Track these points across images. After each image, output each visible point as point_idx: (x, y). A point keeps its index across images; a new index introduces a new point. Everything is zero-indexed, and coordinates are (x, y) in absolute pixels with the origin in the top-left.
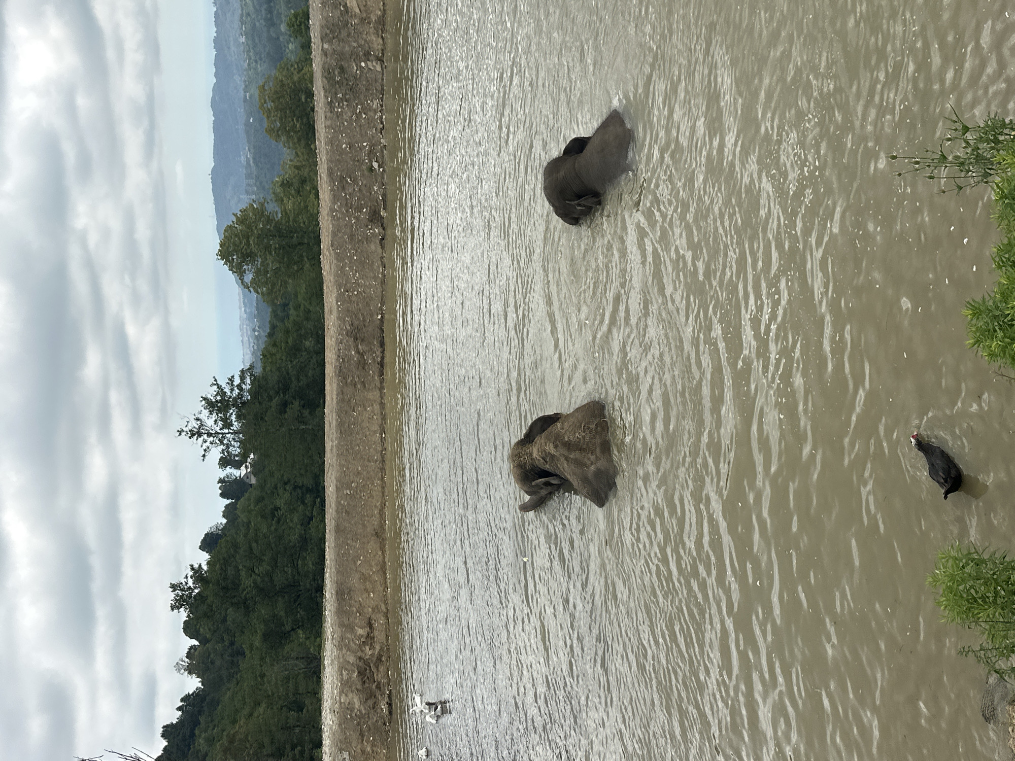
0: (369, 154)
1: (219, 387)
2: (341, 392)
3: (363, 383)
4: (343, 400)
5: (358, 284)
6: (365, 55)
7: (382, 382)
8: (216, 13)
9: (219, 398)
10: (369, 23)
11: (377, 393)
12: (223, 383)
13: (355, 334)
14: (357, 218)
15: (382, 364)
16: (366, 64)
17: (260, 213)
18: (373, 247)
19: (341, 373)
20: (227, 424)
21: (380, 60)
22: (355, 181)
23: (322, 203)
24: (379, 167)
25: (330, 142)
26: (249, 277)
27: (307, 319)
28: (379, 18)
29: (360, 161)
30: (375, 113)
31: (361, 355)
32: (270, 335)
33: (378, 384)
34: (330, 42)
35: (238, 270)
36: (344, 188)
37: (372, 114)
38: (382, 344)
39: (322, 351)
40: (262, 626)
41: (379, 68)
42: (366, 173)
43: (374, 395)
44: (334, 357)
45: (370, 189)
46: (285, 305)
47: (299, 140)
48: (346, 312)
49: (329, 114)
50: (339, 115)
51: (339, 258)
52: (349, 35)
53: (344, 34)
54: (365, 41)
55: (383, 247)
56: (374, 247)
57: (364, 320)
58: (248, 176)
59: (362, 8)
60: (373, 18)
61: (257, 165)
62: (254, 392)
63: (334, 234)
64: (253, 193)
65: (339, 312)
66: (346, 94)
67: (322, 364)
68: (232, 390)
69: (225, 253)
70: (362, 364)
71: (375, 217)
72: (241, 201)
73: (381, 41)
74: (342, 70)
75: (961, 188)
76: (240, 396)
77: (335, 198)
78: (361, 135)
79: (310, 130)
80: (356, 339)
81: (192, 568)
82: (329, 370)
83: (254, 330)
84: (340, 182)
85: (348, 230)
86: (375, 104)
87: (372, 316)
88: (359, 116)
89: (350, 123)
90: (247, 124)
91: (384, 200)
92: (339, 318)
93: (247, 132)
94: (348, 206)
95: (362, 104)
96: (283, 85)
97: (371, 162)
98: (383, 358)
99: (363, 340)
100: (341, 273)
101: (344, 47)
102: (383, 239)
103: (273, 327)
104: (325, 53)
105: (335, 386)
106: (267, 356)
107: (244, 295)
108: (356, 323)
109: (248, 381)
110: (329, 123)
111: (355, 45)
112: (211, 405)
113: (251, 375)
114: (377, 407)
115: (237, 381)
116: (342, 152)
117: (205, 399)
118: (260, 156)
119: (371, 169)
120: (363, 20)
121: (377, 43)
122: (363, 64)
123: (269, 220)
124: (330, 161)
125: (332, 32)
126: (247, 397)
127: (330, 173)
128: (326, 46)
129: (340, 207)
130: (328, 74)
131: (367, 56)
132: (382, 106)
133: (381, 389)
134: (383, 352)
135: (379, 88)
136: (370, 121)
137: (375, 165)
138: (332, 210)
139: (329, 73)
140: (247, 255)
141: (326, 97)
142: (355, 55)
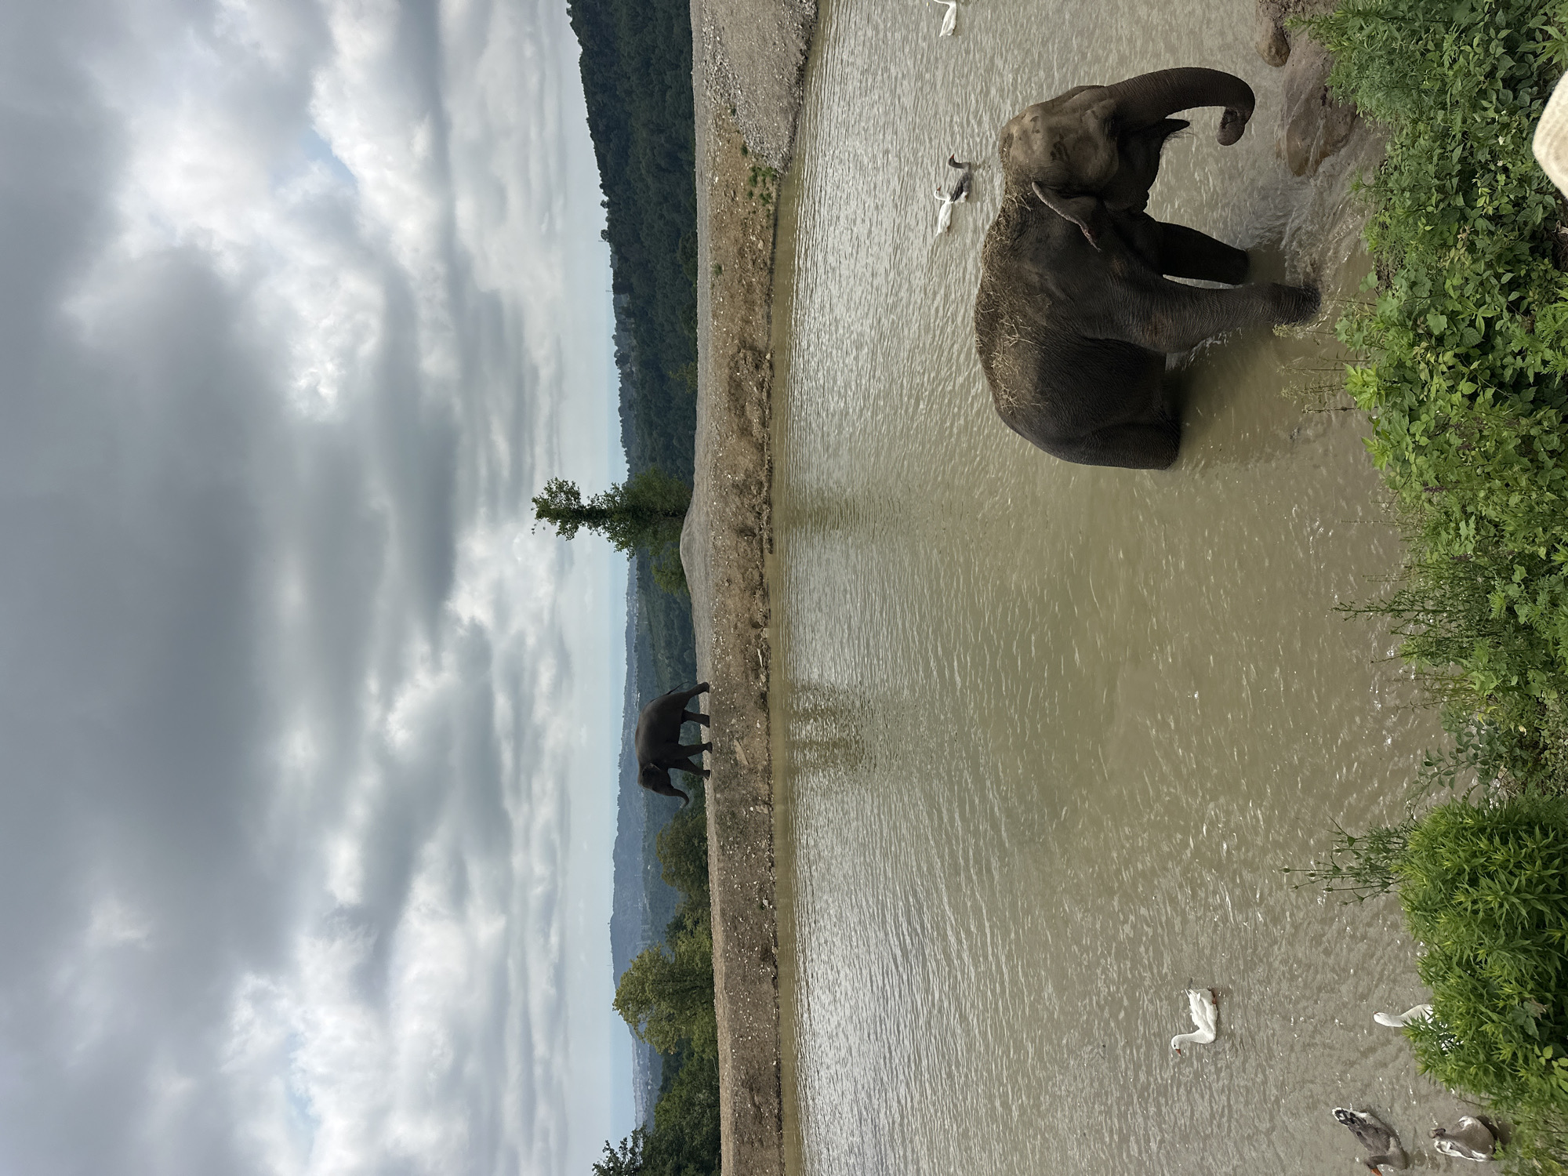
0: (759, 892)
1: (612, 1151)
2: (738, 1153)
3: (760, 1141)
4: (740, 1162)
5: (752, 1029)
6: (753, 800)
7: (781, 1137)
9: (611, 1165)
10: (756, 773)
11: (775, 1151)
12: (616, 1148)
13: (751, 1084)
14: (749, 958)
15: (779, 1118)
16: (754, 808)
17: (656, 959)
18: (765, 987)
19: (737, 1129)
21: (768, 804)
22: (746, 919)
23: (715, 945)
24: (769, 904)
25: (723, 883)
26: (643, 1027)
27: (701, 1069)
28: (765, 767)
29: (751, 900)
30: (764, 853)
31: (758, 1107)
32: (663, 1089)
33: (776, 1141)
34: (722, 791)
35: (633, 1021)
36: (736, 928)
37: (760, 853)
38: (779, 1094)
39: (715, 1104)
41: (766, 811)
42: (757, 911)
43: (771, 1154)
44: (730, 1111)
45: (761, 927)
46: (678, 1054)
47: (693, 882)
48: (740, 1061)
49: (721, 857)
50: (731, 857)
51: (733, 1001)
52: (738, 785)
53: (734, 783)
54: (753, 788)
55: (776, 987)
56: (767, 986)
57: (759, 1069)
58: (645, 922)
59: (750, 760)
60: (760, 768)
61: (652, 911)
62: (648, 1158)
63: (727, 976)
64: (649, 938)
65: (733, 1060)
66: (737, 837)
67: (717, 1119)
68: (625, 1155)
69: (621, 1003)
70: (759, 1117)
71: (766, 956)
72: (639, 947)
73: (767, 787)
74: (733, 815)
76: (632, 1161)
77: (728, 938)
78: (752, 875)
79: (704, 870)
80: (751, 1090)
82: (725, 1127)
83: (647, 1084)
84: (733, 923)
85: (741, 971)
86: (764, 844)
87: (767, 1062)
88: (748, 856)
89: (741, 863)
90: (646, 871)
91: (775, 937)
92: (733, 1067)
93: (645, 879)
94: (741, 945)
95: (752, 845)
96: (678, 832)
97: (761, 899)
98: (780, 1110)
99: (758, 1091)
100: (734, 1018)
101: (734, 796)
102: (775, 978)
103: (666, 1080)
104: (717, 801)
105: (731, 1145)
106: (660, 1112)
107: (638, 1046)
108: (751, 1072)
109: (641, 1143)
110: (722, 865)
111: (744, 792)
113: (645, 1136)
114: (776, 1168)
115: (630, 1145)
116: (733, 893)
117: (597, 1166)
118: (657, 902)
119: (762, 907)
120: (750, 770)
121: (764, 789)
122: (752, 809)
123: (665, 964)
124: (722, 901)
125: (724, 784)
126: (640, 1161)
127: (723, 913)
128: (718, 796)
129: (732, 948)
130: (720, 819)
131: (755, 801)
132: (770, 845)
133: (779, 1146)
134: (780, 1103)
135: (767, 829)
136: (759, 861)
137: (765, 902)
138: (725, 951)
139: (722, 819)
140: (643, 1004)
141: (719, 842)
142: (744, 802)
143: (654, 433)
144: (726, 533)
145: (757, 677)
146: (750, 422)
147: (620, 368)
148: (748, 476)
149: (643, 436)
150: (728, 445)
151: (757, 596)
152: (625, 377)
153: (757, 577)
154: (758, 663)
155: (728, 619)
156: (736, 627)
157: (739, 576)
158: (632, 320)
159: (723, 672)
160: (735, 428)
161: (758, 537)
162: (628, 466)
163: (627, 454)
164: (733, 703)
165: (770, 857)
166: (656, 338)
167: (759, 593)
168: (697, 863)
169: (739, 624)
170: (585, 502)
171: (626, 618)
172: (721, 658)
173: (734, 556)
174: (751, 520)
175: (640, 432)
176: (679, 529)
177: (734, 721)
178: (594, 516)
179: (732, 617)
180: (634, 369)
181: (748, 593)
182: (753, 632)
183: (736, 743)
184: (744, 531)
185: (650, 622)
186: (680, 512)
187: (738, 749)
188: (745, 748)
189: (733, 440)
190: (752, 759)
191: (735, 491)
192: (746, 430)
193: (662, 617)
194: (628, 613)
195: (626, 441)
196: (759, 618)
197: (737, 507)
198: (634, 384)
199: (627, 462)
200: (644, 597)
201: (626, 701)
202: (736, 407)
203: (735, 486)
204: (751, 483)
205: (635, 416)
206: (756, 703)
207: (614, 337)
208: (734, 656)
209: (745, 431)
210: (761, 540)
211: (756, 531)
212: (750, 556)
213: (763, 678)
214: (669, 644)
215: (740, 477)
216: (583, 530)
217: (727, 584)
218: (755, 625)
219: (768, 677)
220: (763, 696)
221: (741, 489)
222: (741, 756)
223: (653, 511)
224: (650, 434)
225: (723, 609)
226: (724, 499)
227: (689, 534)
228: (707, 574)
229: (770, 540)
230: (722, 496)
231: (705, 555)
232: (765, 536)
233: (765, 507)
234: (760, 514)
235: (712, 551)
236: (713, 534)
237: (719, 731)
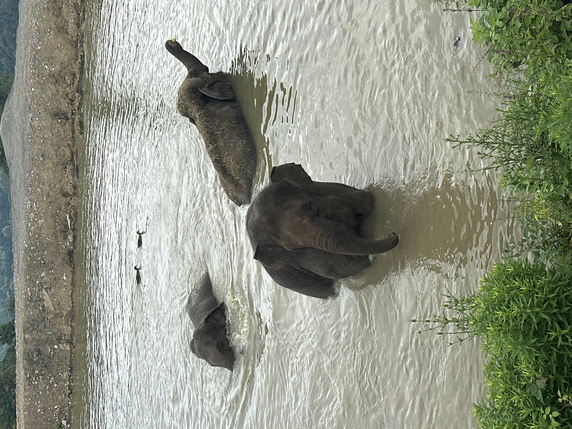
0: (59, 414)
6: (57, 339)
10: (61, 317)
16: (58, 346)
21: (70, 342)
24: (67, 423)
25: (28, 408)
28: (69, 312)
29: (52, 421)
30: (65, 382)
34: (31, 333)
37: (61, 383)
41: (68, 348)
49: (27, 387)
50: (35, 387)
52: (45, 327)
53: (41, 326)
54: (58, 329)
59: (56, 307)
60: (65, 313)
66: (42, 370)
73: (70, 328)
74: (39, 352)
75: (462, 340)
78: (53, 400)
86: (65, 375)
88: (51, 386)
89: (44, 392)
95: (54, 377)
97: (60, 420)
101: (41, 336)
104: (26, 341)
110: (27, 394)
111: (50, 333)
116: (38, 415)
119: (61, 426)
120: (56, 315)
121: (67, 330)
122: (56, 347)
124: (27, 424)
125: (31, 325)
128: (27, 336)
130: (28, 357)
131: (59, 340)
132: (70, 376)
135: (68, 363)
136: (60, 389)
137: (64, 422)
139: (29, 356)
141: (26, 374)
142: (50, 342)
144: (42, 115)
145: (65, 238)
146: (66, 22)
148: (63, 68)
150: (45, 40)
151: (68, 170)
153: (68, 154)
154: (66, 226)
155: (41, 188)
156: (48, 196)
157: (53, 152)
159: (35, 233)
160: (53, 26)
161: (70, 121)
164: (43, 259)
165: (69, 386)
167: (69, 167)
168: (8, 405)
169: (51, 193)
172: (34, 221)
173: (48, 135)
174: (64, 106)
177: (43, 274)
179: (46, 187)
181: (60, 168)
182: (64, 200)
183: (44, 292)
184: (59, 115)
187: (46, 297)
188: (52, 296)
189: (51, 36)
190: (58, 306)
191: (51, 80)
192: (62, 28)
196: (69, 189)
197: (53, 94)
202: (54, 7)
203: (51, 75)
204: (65, 74)
206: (63, 259)
208: (46, 220)
209: (62, 30)
210: (73, 123)
211: (69, 116)
212: (62, 136)
213: (70, 238)
215: (55, 69)
217: (41, 159)
218: (65, 195)
219: (75, 237)
220: (70, 254)
221: (57, 78)
222: (48, 303)
225: (38, 180)
226: (42, 86)
227: (8, 116)
228: (24, 149)
229: (81, 124)
230: (40, 84)
231: (23, 134)
232: (77, 120)
233: (77, 94)
234: (72, 100)
235: (29, 130)
236: (31, 115)
237: (30, 282)
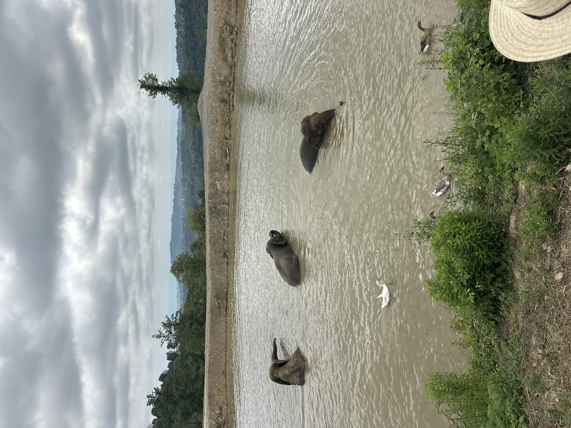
0: (223, 234)
1: (168, 318)
2: (212, 318)
3: (220, 314)
4: (212, 321)
5: (218, 279)
7: (226, 314)
8: (174, 191)
9: (168, 322)
10: (224, 193)
11: (224, 318)
12: (170, 317)
13: (217, 297)
14: (219, 256)
15: (226, 307)
17: (186, 256)
18: (224, 266)
19: (212, 311)
20: (170, 333)
21: (228, 204)
22: (218, 243)
23: (207, 251)
24: (227, 238)
25: (210, 231)
26: (181, 278)
27: (201, 292)
28: (228, 191)
29: (221, 237)
30: (226, 221)
31: (219, 304)
32: (188, 298)
33: (225, 315)
34: (211, 199)
35: (177, 276)
36: (214, 246)
38: (227, 300)
39: (205, 304)
40: (181, 411)
41: (227, 207)
42: (222, 241)
43: (223, 319)
44: (210, 305)
45: (223, 246)
46: (194, 287)
47: (200, 231)
48: (214, 289)
49: (210, 222)
50: (213, 222)
51: (212, 270)
52: (218, 197)
53: (216, 196)
54: (223, 198)
55: (228, 266)
56: (224, 265)
57: (221, 292)
58: (183, 243)
60: (226, 191)
61: (186, 240)
62: (181, 320)
63: (211, 262)
64: (184, 249)
65: (212, 289)
66: (216, 215)
67: (205, 309)
68: (173, 319)
69: (173, 270)
70: (219, 307)
71: (225, 255)
72: (180, 251)
73: (228, 198)
74: (215, 208)
76: (176, 321)
77: (211, 249)
78: (221, 228)
79: (204, 228)
80: (217, 298)
81: (155, 389)
82: (208, 310)
83: (182, 297)
84: (213, 244)
85: (216, 260)
86: (226, 218)
87: (223, 290)
88: (220, 222)
89: (217, 224)
90: (183, 226)
91: (228, 249)
92: (211, 291)
93: (183, 229)
94: (216, 252)
95: (221, 218)
96: (196, 213)
97: (224, 237)
98: (227, 305)
99: (220, 299)
100: (213, 275)
101: (216, 201)
102: (228, 263)
103: (189, 295)
104: (209, 203)
105: (209, 316)
106: (186, 306)
107: (179, 285)
108: (218, 293)
109: (179, 316)
110: (210, 225)
111: (219, 200)
112: (165, 325)
113: (180, 313)
114: (224, 323)
115: (175, 316)
116: (214, 234)
117: (163, 323)
118: (187, 237)
119: (224, 239)
120: (222, 192)
121: (227, 199)
122: (222, 206)
123: (189, 258)
124: (210, 237)
125: (212, 196)
126: (178, 321)
127: (210, 241)
128: (210, 200)
129: (213, 252)
130: (210, 209)
131: (223, 203)
132: (228, 219)
133: (226, 316)
134: (227, 303)
135: (227, 213)
136: (224, 224)
137: (225, 238)
138: (210, 253)
140: (181, 271)
141: (209, 216)
142: (219, 203)
143: (190, 58)
144: (216, 101)
145: (226, 158)
146: (227, 56)
147: (177, 29)
148: (225, 78)
149: (185, 59)
150: (218, 64)
151: (227, 127)
152: (179, 33)
153: (227, 119)
154: (226, 153)
155: (216, 135)
156: (219, 139)
157: (221, 119)
158: (182, 9)
159: (213, 156)
160: (221, 58)
161: (228, 104)
162: (179, 71)
163: (179, 65)
164: (216, 167)
165: (228, 223)
166: (192, 18)
167: (228, 126)
168: (202, 224)
169: (220, 138)
170: (160, 83)
171: (177, 132)
172: (212, 150)
173: (219, 110)
174: (226, 97)
175: (184, 57)
176: (198, 98)
177: (216, 174)
178: (163, 89)
179: (217, 135)
180: (182, 30)
181: (224, 126)
182: (225, 141)
183: (217, 182)
184: (223, 101)
185: (186, 135)
186: (198, 91)
187: (218, 184)
188: (221, 184)
189: (220, 63)
190: (223, 188)
191: (220, 84)
192: (225, 59)
193: (191, 133)
194: (178, 130)
195: (178, 60)
196: (228, 136)
197: (221, 91)
198: (182, 36)
199: (178, 69)
200: (184, 125)
201: (177, 164)
202: (222, 49)
203: (220, 82)
204: (227, 81)
205: (182, 50)
206: (225, 168)
207: (174, 15)
208: (217, 150)
209: (225, 60)
210: (230, 105)
211: (228, 101)
212: (225, 111)
213: (228, 158)
214: (194, 144)
215: (222, 79)
216: (159, 95)
217: (216, 122)
218: (226, 139)
219: (230, 158)
220: (228, 165)
221: (223, 83)
222: (219, 187)
223: (187, 89)
224: (188, 58)
225: (214, 132)
226: (216, 87)
227: (201, 100)
228: (208, 117)
229: (233, 105)
230: (215, 86)
231: (208, 109)
232: (231, 104)
233: (231, 92)
234: (229, 94)
235: (210, 108)
236: (211, 101)
237: (211, 177)
